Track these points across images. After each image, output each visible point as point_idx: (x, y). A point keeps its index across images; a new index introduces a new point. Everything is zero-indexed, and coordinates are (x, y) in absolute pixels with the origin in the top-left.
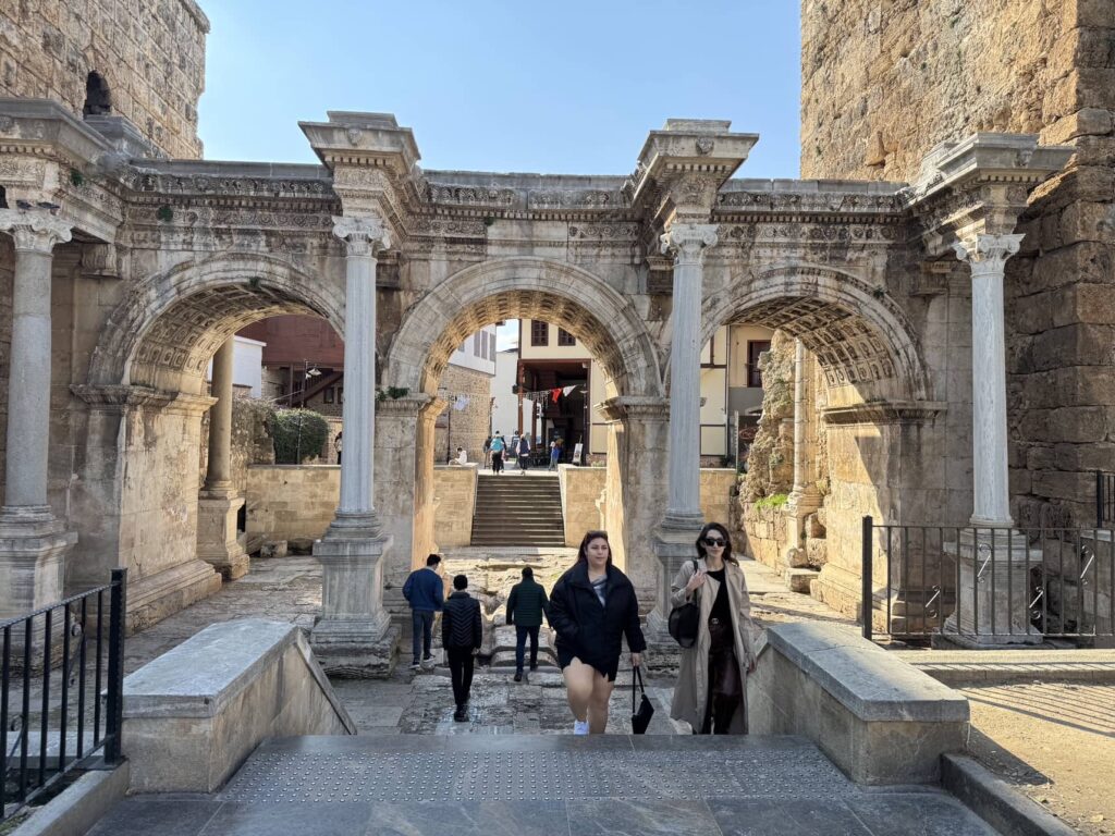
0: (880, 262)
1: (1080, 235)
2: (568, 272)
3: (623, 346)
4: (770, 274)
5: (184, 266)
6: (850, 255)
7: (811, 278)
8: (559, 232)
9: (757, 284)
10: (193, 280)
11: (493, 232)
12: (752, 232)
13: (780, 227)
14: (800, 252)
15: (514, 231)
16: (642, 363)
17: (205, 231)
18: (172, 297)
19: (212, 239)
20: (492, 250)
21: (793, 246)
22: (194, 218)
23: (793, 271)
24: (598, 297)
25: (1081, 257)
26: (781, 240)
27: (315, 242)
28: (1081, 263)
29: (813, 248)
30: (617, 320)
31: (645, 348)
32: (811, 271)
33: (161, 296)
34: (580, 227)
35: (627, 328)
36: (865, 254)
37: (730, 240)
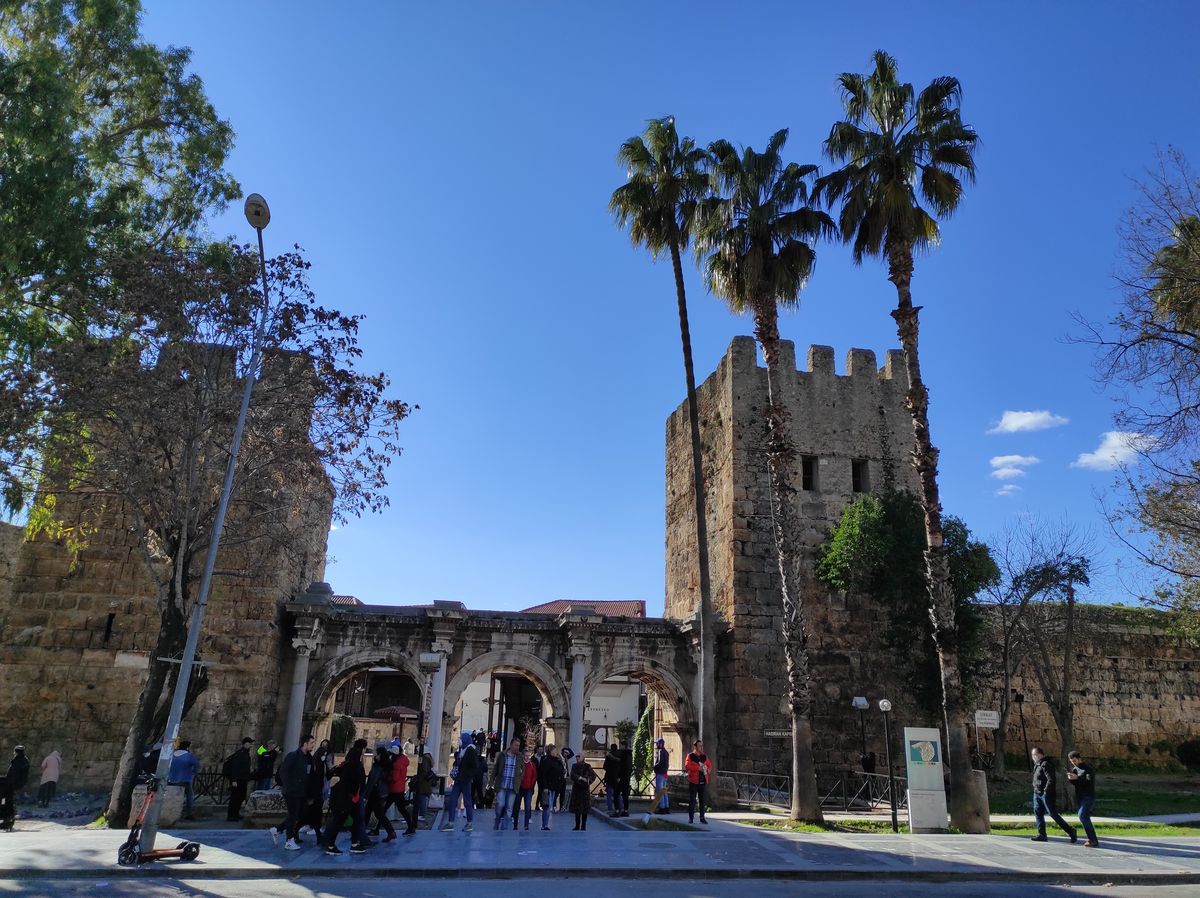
0: (672, 655)
1: (736, 657)
2: (529, 657)
3: (553, 693)
4: (621, 661)
5: (351, 653)
6: (658, 652)
7: (641, 663)
8: (525, 638)
9: (616, 665)
10: (354, 660)
11: (495, 637)
12: (613, 641)
13: (626, 638)
14: (635, 650)
15: (505, 638)
16: (562, 702)
17: (362, 637)
18: (343, 668)
19: (365, 641)
20: (492, 646)
21: (631, 647)
22: (357, 631)
23: (632, 659)
24: (542, 669)
25: (737, 665)
26: (627, 644)
27: (412, 642)
28: (736, 668)
29: (642, 648)
30: (550, 680)
31: (563, 694)
32: (640, 660)
33: (339, 667)
34: (535, 636)
35: (555, 685)
36: (665, 651)
37: (604, 644)
